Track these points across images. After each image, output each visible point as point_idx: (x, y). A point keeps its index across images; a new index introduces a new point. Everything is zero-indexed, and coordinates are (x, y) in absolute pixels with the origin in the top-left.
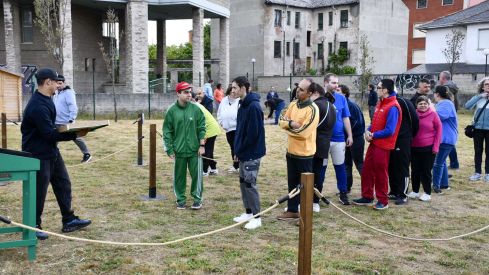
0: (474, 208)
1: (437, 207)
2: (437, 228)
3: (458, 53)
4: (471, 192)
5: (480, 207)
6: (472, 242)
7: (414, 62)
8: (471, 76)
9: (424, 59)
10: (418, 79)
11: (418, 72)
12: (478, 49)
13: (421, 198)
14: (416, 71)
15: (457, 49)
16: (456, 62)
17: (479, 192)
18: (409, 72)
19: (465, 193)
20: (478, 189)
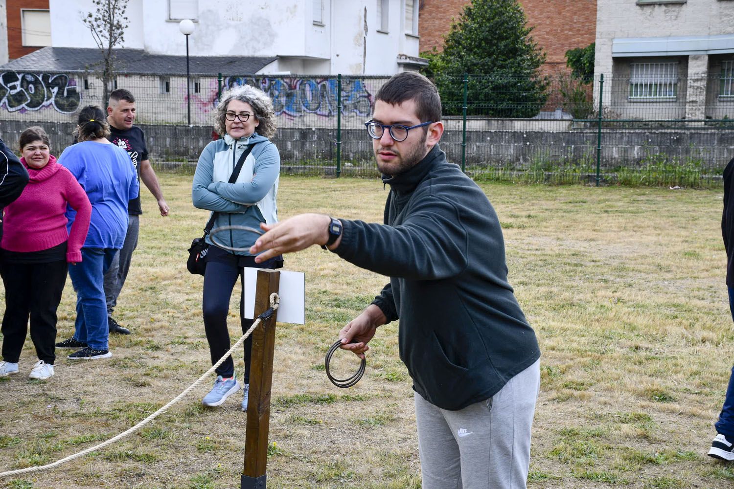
0: (143, 385)
1: (59, 393)
2: (52, 444)
3: (119, 27)
4: (140, 350)
5: (156, 383)
6: (129, 465)
7: (28, 41)
8: (157, 82)
9: (49, 34)
10: (36, 83)
11: (34, 68)
12: (170, 20)
13: (35, 374)
14: (30, 63)
15: (117, 18)
16: (117, 46)
17: (157, 348)
18: (14, 67)
19: (128, 353)
20: (156, 342)
